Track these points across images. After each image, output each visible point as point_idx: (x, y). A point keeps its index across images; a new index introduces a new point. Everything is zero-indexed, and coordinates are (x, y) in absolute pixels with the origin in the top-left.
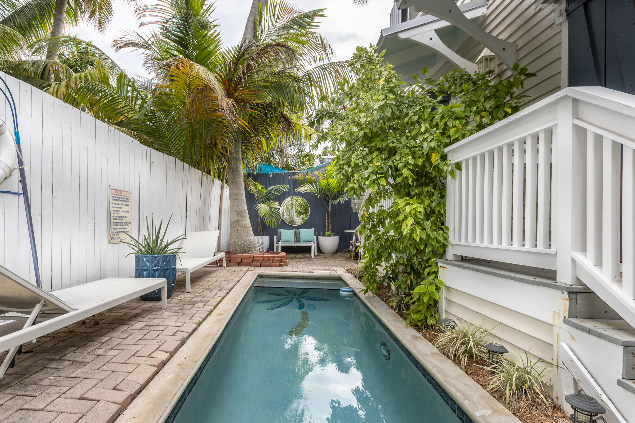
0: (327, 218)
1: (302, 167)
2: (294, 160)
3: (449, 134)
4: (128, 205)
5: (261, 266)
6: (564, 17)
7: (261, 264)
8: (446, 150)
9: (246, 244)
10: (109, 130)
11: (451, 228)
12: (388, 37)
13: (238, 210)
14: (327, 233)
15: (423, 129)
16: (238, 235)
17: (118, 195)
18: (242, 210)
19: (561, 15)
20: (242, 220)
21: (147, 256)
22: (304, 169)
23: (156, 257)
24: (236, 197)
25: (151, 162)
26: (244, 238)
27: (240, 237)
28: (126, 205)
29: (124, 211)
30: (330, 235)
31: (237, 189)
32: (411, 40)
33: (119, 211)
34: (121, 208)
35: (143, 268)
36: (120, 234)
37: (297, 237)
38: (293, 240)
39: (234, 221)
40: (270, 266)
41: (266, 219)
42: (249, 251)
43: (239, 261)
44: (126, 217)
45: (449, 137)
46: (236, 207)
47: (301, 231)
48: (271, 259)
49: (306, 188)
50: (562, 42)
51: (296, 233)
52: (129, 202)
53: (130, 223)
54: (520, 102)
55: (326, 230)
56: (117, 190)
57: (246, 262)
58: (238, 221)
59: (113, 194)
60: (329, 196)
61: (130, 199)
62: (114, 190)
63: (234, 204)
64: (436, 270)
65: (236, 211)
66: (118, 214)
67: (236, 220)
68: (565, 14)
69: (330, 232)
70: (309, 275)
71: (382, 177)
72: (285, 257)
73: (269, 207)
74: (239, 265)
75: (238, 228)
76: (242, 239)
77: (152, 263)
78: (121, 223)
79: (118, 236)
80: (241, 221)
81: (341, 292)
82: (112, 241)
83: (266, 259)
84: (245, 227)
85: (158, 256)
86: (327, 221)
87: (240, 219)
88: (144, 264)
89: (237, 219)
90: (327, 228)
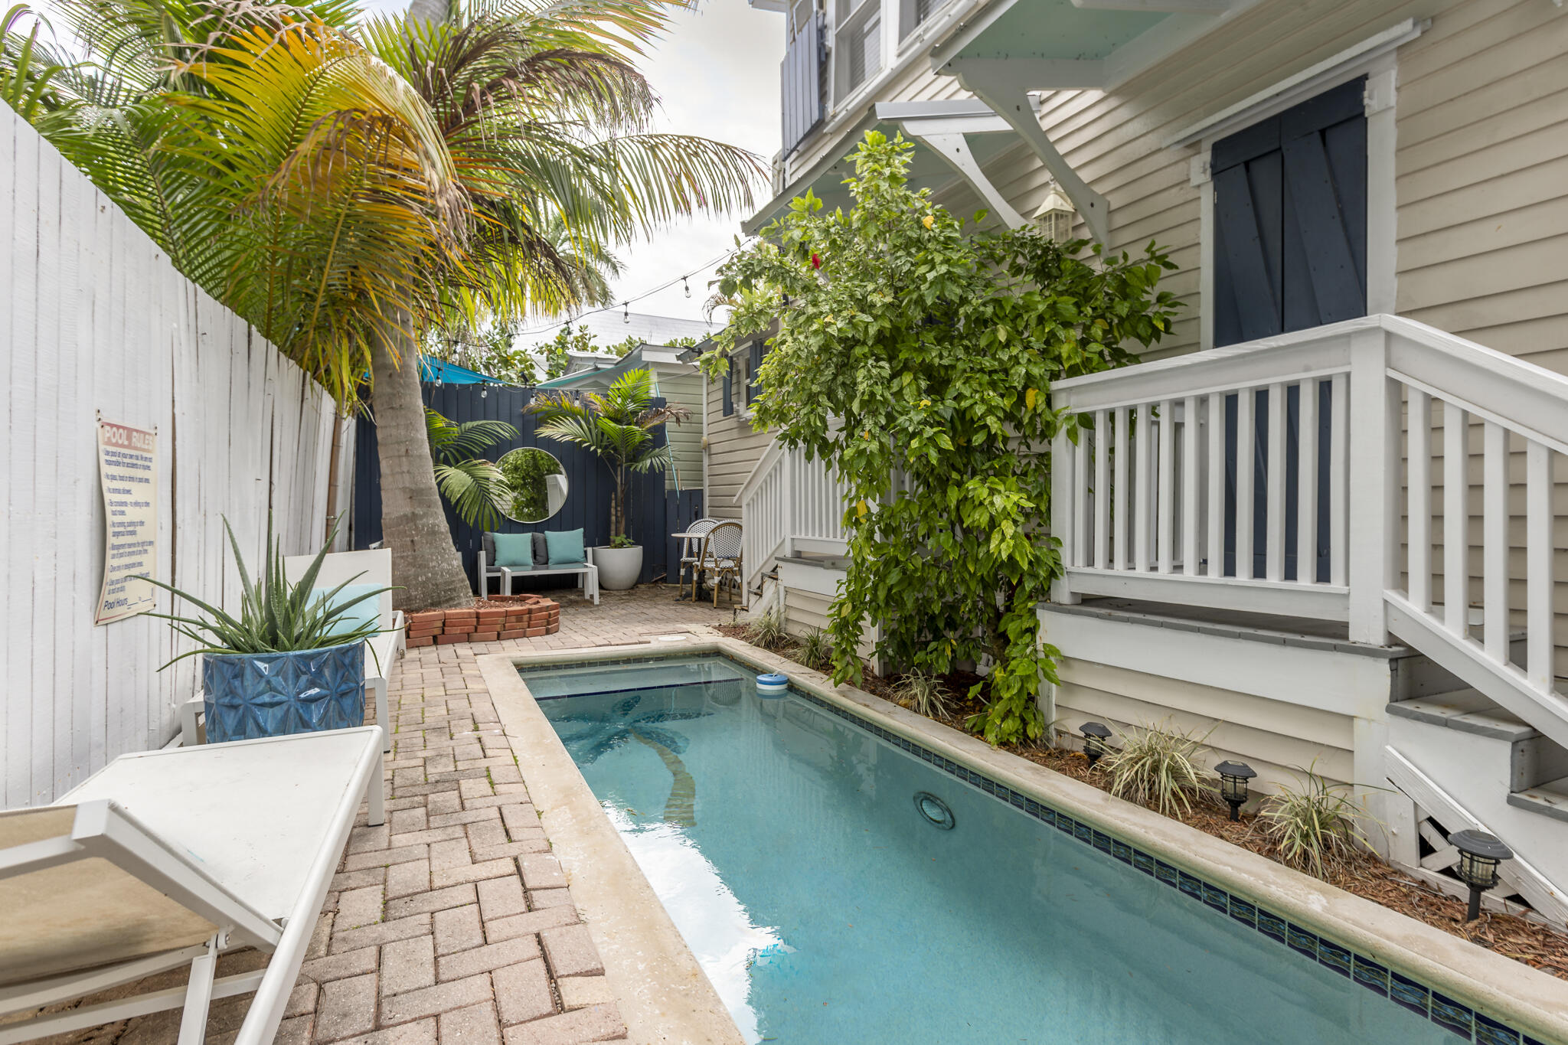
0: (613, 504)
1: (503, 373)
2: (484, 354)
3: (1057, 353)
4: (147, 481)
5: (499, 638)
6: (1208, 176)
7: (499, 634)
8: (1056, 385)
9: (440, 580)
10: (100, 208)
11: (1067, 541)
12: (885, 123)
13: (413, 487)
14: (618, 540)
15: (1002, 336)
16: (415, 558)
17: (122, 446)
18: (422, 486)
19: (1204, 171)
20: (425, 515)
21: (277, 658)
22: (511, 379)
23: (311, 657)
24: (403, 450)
25: (200, 332)
26: (434, 564)
27: (419, 561)
28: (141, 480)
29: (137, 504)
30: (621, 545)
31: (407, 427)
32: (925, 141)
33: (124, 504)
34: (129, 492)
35: (259, 700)
36: (128, 584)
37: (540, 554)
38: (530, 561)
39: (401, 517)
40: (524, 636)
41: (465, 508)
42: (452, 599)
43: (437, 632)
44: (142, 523)
45: (1058, 359)
46: (407, 477)
47: (550, 535)
48: (526, 617)
49: (563, 430)
50: (1202, 216)
51: (534, 542)
52: (148, 468)
53: (151, 543)
54: (1176, 314)
55: (613, 533)
56: (118, 427)
57: (457, 630)
58: (414, 517)
59: (109, 443)
60: (621, 449)
61: (150, 460)
62: (112, 426)
63: (397, 469)
64: (1032, 626)
65: (404, 489)
66: (123, 513)
67: (405, 515)
68: (1209, 171)
69: (622, 538)
70: (644, 651)
71: (944, 432)
72: (555, 607)
73: (472, 476)
74: (436, 641)
75: (412, 535)
76: (426, 566)
77: (297, 677)
78: (130, 545)
79: (121, 596)
80: (422, 517)
81: (759, 686)
82: (106, 613)
83: (513, 619)
84: (433, 532)
85: (320, 654)
86: (613, 511)
87: (419, 511)
88: (262, 686)
89: (408, 510)
90: (613, 527)
